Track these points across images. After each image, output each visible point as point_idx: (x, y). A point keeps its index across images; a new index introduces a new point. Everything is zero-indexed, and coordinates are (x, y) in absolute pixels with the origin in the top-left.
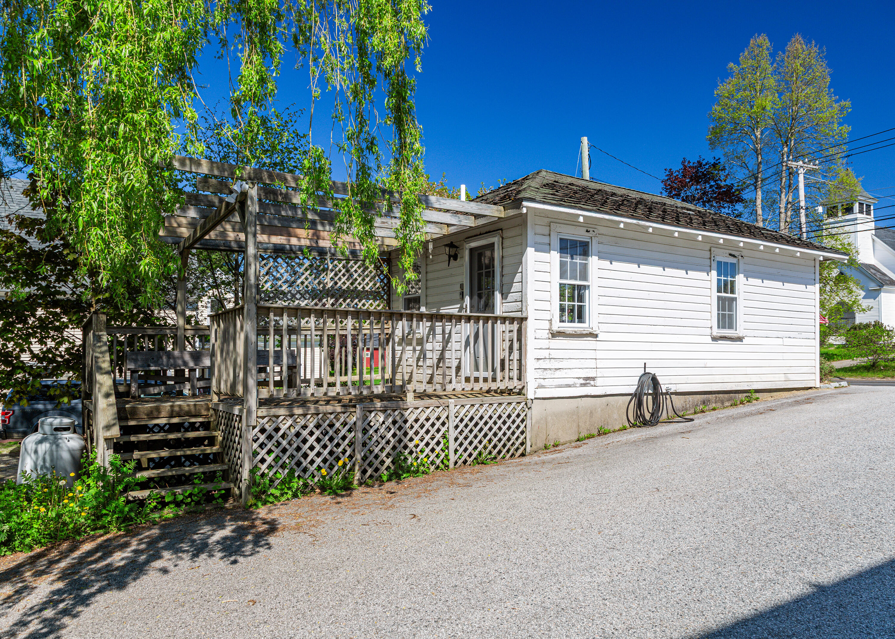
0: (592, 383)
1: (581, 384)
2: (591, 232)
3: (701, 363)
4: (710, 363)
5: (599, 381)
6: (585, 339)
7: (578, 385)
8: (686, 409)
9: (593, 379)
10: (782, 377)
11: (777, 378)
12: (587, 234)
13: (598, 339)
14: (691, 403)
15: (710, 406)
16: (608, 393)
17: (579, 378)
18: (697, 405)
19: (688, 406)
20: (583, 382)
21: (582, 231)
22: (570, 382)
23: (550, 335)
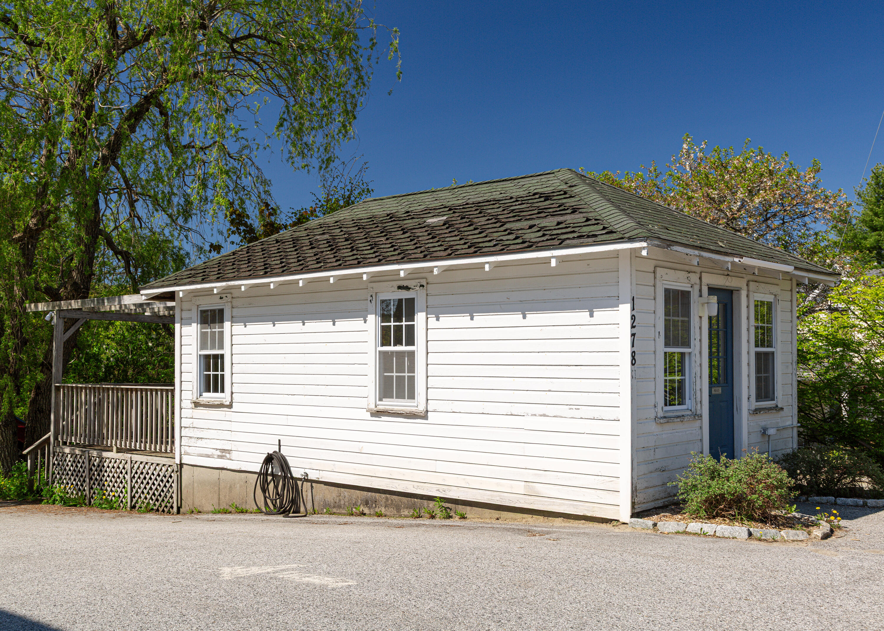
0: (228, 455)
1: (218, 456)
2: (225, 298)
3: (355, 447)
4: (367, 448)
5: (234, 455)
6: (222, 409)
7: (216, 457)
8: (340, 507)
9: (229, 451)
10: (520, 488)
11: (505, 486)
12: (221, 301)
13: (232, 410)
14: (346, 500)
15: (377, 510)
16: (243, 469)
17: (217, 449)
18: (355, 504)
19: (342, 502)
20: (220, 454)
21: (217, 299)
22: (209, 452)
23: (193, 405)
